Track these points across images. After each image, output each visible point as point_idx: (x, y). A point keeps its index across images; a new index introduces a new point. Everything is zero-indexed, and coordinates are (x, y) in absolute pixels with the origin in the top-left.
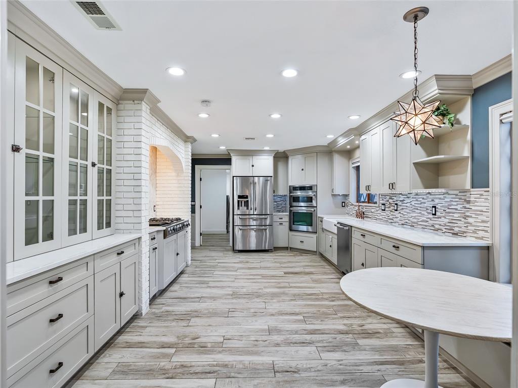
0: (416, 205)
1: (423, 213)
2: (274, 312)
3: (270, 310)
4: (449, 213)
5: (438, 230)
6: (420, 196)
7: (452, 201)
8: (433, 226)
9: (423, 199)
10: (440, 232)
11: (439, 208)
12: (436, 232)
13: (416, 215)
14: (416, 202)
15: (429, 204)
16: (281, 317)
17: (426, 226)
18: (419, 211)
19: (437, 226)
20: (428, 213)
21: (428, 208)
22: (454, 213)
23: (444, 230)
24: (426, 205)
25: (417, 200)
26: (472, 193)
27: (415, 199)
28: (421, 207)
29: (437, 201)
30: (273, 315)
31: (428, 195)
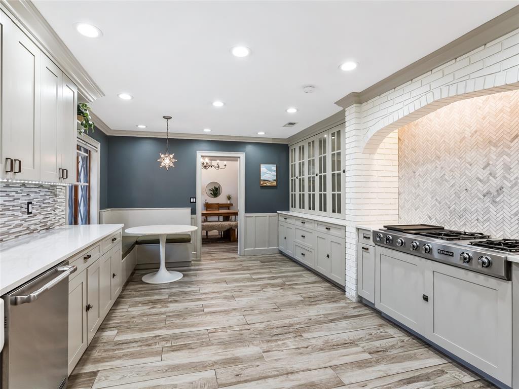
0: (7, 203)
1: (16, 213)
2: (234, 313)
3: (237, 314)
4: (44, 207)
5: (32, 232)
6: (13, 189)
7: (45, 195)
8: (28, 228)
9: (17, 193)
10: (35, 234)
11: (35, 203)
12: (31, 235)
13: (6, 219)
14: (7, 199)
15: (24, 200)
16: (226, 308)
17: (20, 232)
18: (10, 213)
19: (32, 227)
20: (23, 213)
21: (23, 205)
22: (47, 207)
23: (39, 229)
24: (20, 201)
25: (8, 195)
26: (58, 187)
27: (4, 194)
28: (13, 206)
29: (32, 195)
30: (235, 309)
31: (23, 188)
